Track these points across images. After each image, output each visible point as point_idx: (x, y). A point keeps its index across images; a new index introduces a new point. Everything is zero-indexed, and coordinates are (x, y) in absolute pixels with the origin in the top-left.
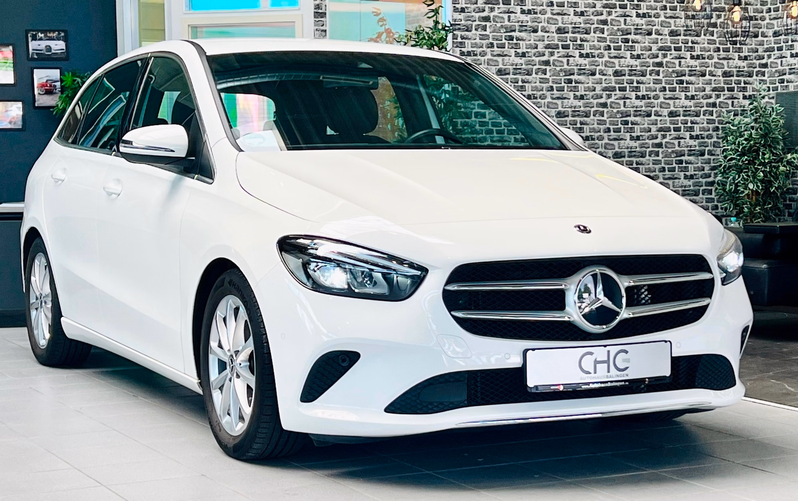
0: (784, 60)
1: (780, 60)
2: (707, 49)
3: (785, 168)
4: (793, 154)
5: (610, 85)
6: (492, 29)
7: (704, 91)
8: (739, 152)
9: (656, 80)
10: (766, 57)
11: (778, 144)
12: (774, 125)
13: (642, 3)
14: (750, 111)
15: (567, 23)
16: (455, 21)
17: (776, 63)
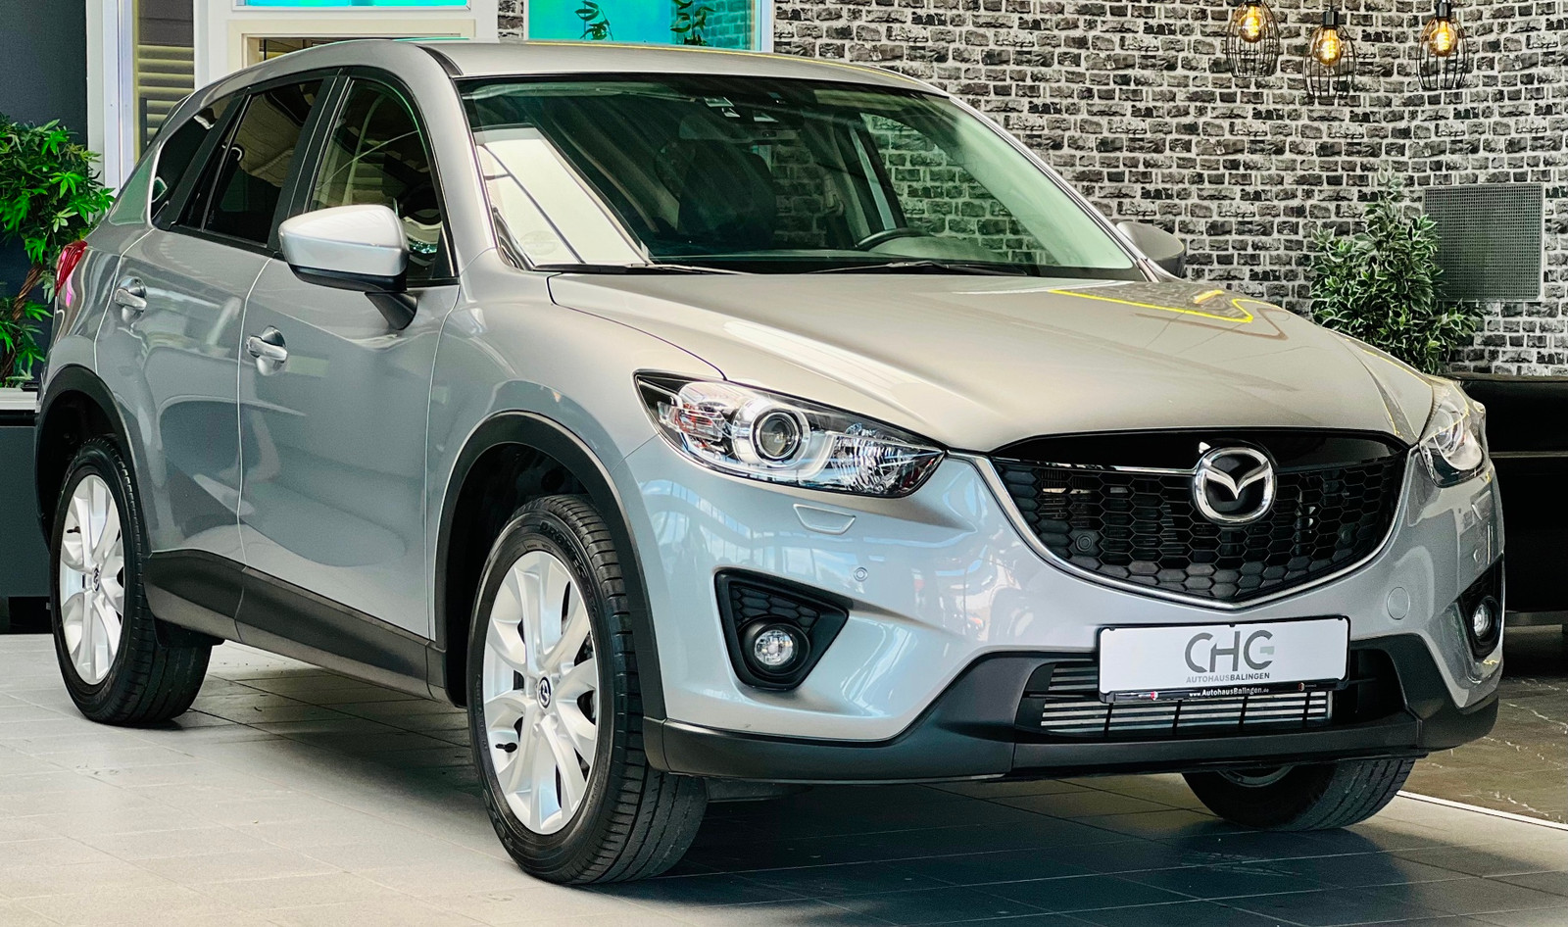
0: (1442, 122)
1: (1434, 123)
2: (1288, 98)
3: (1439, 344)
4: (1453, 313)
5: (1090, 168)
6: (855, 53)
7: (1281, 183)
8: (1348, 309)
9: (1183, 159)
10: (1406, 115)
11: (1425, 294)
12: (1417, 255)
13: (1157, 5)
14: (1370, 226)
15: (1005, 42)
16: (780, 37)
17: (1428, 129)
